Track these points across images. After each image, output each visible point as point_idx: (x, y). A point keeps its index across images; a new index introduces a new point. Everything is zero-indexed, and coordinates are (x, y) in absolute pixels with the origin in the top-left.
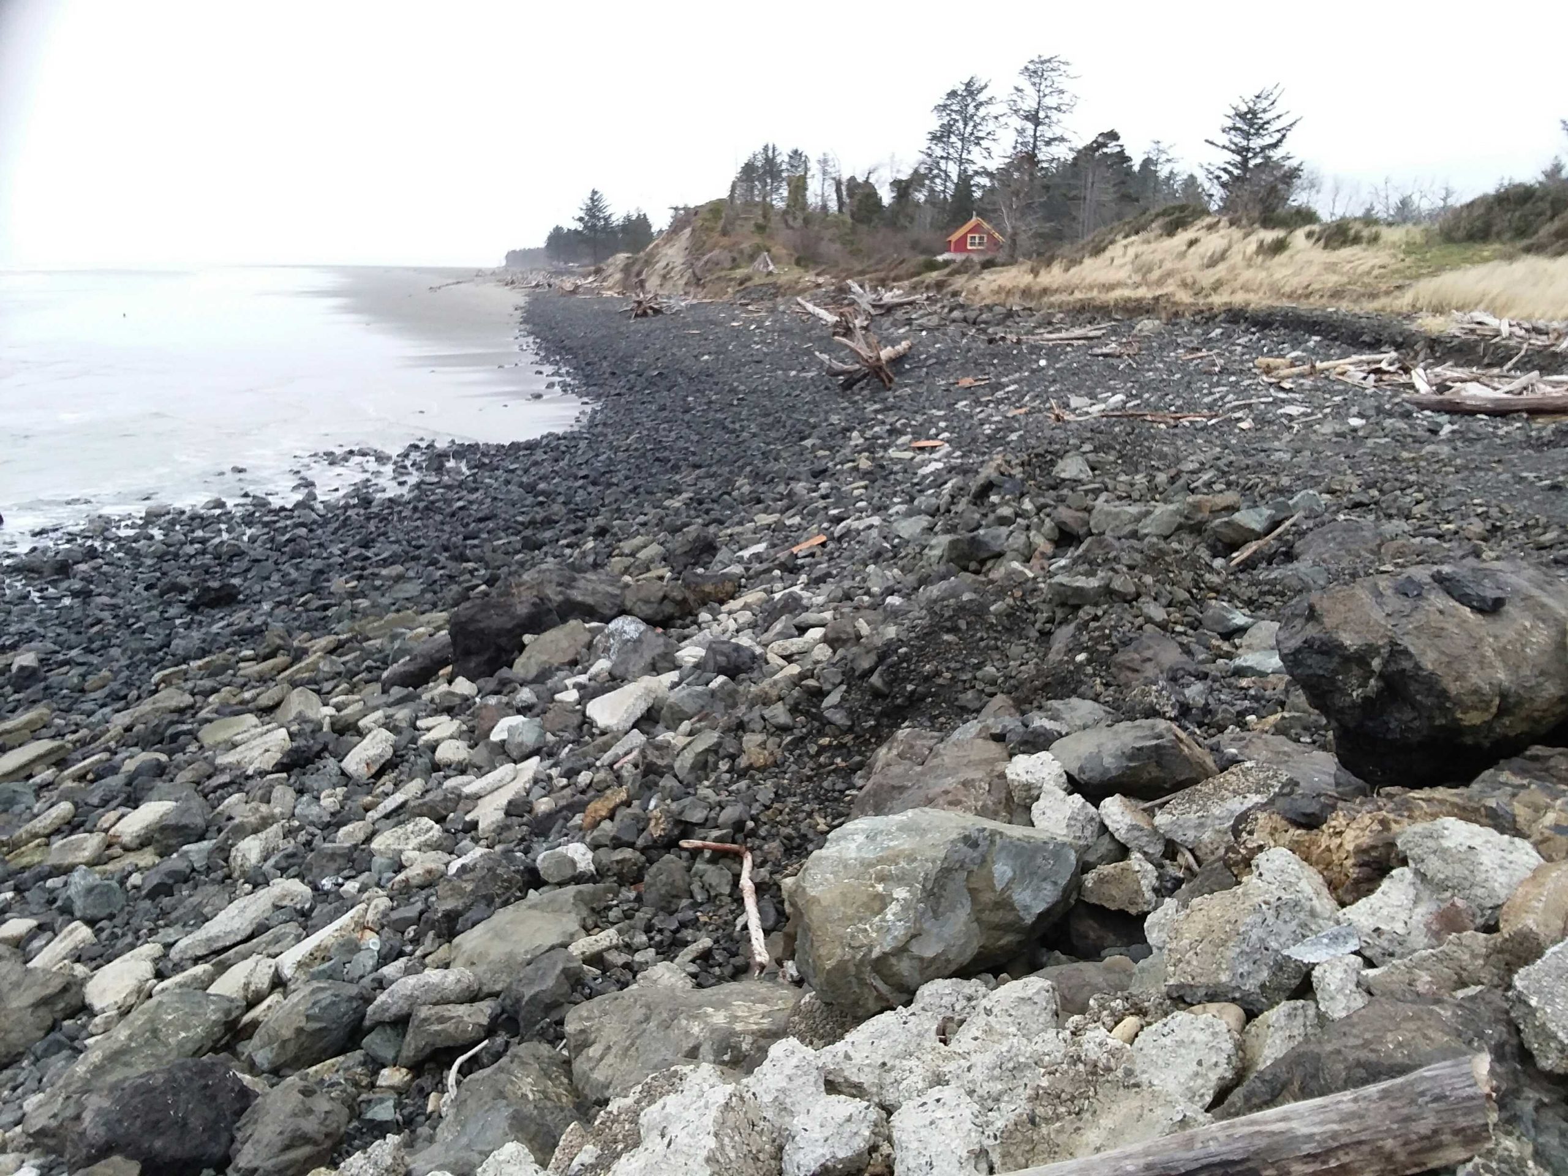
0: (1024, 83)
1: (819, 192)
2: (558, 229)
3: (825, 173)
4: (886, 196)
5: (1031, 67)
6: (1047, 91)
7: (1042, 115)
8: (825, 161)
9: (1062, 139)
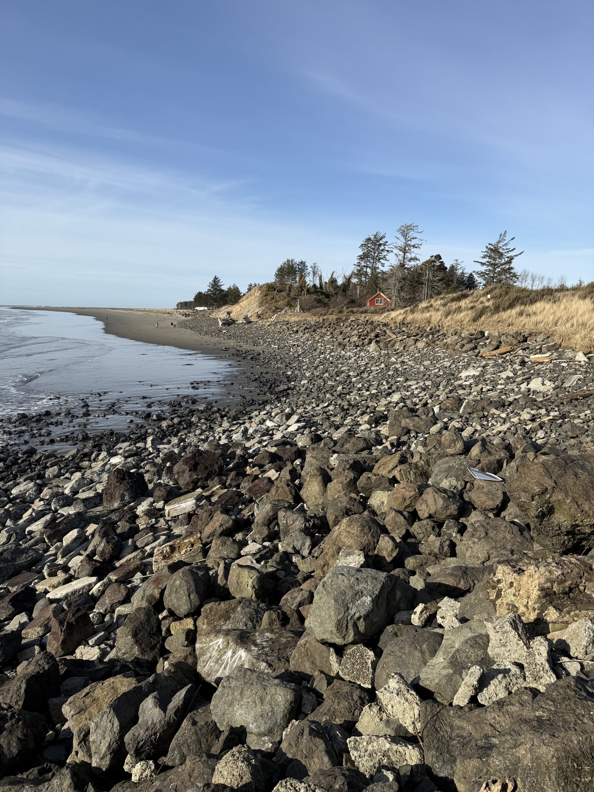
0: (400, 236)
1: (312, 280)
2: (200, 294)
3: (314, 272)
4: (340, 282)
5: (402, 228)
6: (409, 239)
7: (407, 248)
8: (315, 267)
9: (415, 259)
